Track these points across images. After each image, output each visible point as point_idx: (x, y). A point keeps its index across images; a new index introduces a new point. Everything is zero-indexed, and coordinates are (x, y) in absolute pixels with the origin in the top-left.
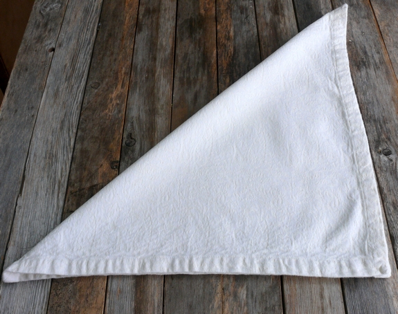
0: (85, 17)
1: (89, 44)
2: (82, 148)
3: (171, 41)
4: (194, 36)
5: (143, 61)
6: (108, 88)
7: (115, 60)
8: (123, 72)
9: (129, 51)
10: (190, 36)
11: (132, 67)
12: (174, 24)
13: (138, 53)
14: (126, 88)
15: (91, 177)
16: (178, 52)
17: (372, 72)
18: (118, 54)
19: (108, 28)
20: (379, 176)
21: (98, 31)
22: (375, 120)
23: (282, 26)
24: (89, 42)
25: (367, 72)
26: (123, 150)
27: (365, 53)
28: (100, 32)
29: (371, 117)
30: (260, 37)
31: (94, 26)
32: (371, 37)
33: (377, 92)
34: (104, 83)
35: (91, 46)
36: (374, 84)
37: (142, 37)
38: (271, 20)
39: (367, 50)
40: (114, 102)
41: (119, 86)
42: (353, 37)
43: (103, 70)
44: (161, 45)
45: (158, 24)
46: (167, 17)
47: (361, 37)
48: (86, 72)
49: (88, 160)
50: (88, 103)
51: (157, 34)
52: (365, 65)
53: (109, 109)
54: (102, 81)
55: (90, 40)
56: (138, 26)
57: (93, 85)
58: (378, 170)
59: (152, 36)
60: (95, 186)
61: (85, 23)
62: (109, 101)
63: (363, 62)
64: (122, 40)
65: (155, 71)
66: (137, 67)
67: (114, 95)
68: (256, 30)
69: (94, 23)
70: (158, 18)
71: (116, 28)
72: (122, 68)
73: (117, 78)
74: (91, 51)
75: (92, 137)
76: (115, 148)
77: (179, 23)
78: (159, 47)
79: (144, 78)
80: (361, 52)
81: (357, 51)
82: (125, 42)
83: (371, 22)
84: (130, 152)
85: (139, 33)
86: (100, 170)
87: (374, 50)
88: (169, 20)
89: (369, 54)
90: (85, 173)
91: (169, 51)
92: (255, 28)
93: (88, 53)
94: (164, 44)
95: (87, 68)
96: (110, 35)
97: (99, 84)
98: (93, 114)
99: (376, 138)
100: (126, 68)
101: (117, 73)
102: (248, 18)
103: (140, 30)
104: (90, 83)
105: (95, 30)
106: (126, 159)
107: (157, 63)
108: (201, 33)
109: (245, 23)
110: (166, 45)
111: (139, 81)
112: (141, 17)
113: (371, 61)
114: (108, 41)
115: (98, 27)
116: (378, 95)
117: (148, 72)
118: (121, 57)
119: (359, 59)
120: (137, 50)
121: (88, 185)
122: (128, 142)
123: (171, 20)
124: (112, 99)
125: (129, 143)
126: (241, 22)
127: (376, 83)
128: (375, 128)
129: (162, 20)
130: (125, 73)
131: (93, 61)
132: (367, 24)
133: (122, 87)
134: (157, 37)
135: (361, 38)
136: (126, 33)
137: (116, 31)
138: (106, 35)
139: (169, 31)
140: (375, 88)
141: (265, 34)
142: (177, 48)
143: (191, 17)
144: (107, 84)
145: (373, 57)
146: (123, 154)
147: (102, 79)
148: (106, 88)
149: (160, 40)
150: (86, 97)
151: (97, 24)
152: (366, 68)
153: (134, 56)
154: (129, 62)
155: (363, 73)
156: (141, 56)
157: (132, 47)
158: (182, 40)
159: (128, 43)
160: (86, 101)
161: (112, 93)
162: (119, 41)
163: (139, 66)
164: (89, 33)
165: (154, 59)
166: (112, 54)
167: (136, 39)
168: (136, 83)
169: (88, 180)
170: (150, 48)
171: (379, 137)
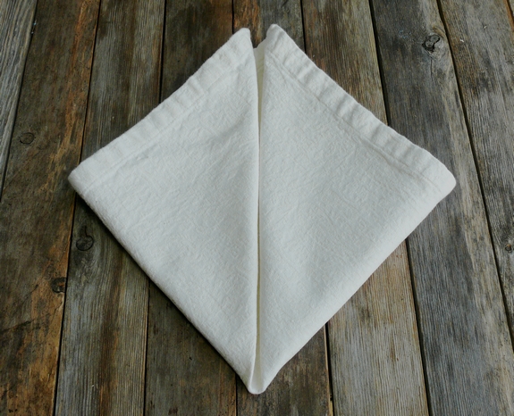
0: (11, 10)
1: (16, 61)
2: (4, 256)
3: (155, 52)
4: (193, 41)
5: (108, 90)
6: (49, 143)
7: (61, 90)
8: (73, 112)
9: (84, 72)
10: (189, 41)
11: (89, 102)
12: (160, 21)
13: (100, 76)
14: (79, 142)
15: (20, 307)
16: (166, 71)
17: (498, 99)
18: (66, 78)
19: (49, 30)
20: (507, 292)
21: (32, 36)
22: (502, 190)
23: (345, 17)
24: (18, 58)
25: (490, 100)
26: (72, 257)
27: (488, 63)
28: (35, 37)
29: (495, 184)
30: (308, 39)
31: (26, 26)
32: (499, 34)
33: (507, 135)
34: (42, 133)
35: (20, 64)
36: (501, 121)
37: (107, 46)
38: (327, 7)
39: (491, 57)
40: (58, 169)
41: (67, 140)
42: (467, 33)
43: (40, 110)
44: (139, 60)
45: (133, 21)
46: (149, 6)
47: (480, 33)
48: (12, 113)
49: (13, 278)
50: (14, 172)
51: (133, 38)
52: (486, 85)
53: (50, 182)
54: (38, 130)
55: (19, 53)
56: (100, 25)
57: (22, 139)
58: (505, 281)
59: (123, 44)
60: (25, 324)
61: (10, 22)
62: (50, 166)
63: (483, 80)
64: (72, 52)
65: (128, 109)
66: (96, 103)
67: (58, 156)
68: (300, 27)
69: (26, 21)
70: (134, 10)
71: (64, 29)
72: (72, 105)
73: (63, 125)
74: (20, 74)
75: (21, 235)
76: (59, 254)
77: (170, 17)
78: (134, 63)
79: (108, 123)
80: (479, 62)
81: (473, 59)
82: (77, 55)
83: (498, 6)
84: (84, 261)
85: (101, 38)
86: (34, 295)
87: (502, 58)
88: (152, 12)
89: (495, 65)
90: (10, 301)
91: (151, 71)
92: (300, 23)
93: (16, 77)
94: (143, 57)
95: (13, 106)
96: (53, 44)
97: (33, 136)
98: (23, 191)
99: (504, 222)
100: (79, 105)
101: (63, 115)
102: (288, 4)
103: (104, 32)
104: (18, 133)
105: (28, 35)
106: (78, 273)
107: (131, 95)
108: (207, 35)
109: (282, 13)
110: (147, 60)
111: (100, 128)
112: (105, 8)
113: (498, 77)
114: (49, 54)
115: (33, 29)
116: (508, 142)
117: (115, 111)
118: (70, 83)
119: (476, 76)
120: (97, 71)
121: (14, 323)
122: (80, 242)
123: (156, 13)
124: (54, 164)
125: (83, 245)
126: (276, 12)
127: (505, 119)
128: (501, 204)
129: (141, 13)
130: (76, 115)
131: (23, 92)
132: (492, 8)
133: (72, 141)
134: (132, 46)
135: (482, 36)
136: (78, 39)
137: (64, 35)
138: (46, 43)
139: (153, 32)
140: (503, 128)
141: (315, 33)
142: (166, 66)
143: (190, 6)
144: (46, 136)
145: (501, 70)
146: (73, 264)
147: (38, 126)
148: (45, 143)
149: (136, 50)
150: (12, 161)
151: (30, 23)
152: (489, 91)
153: (93, 83)
154: (84, 94)
155: (484, 101)
156: (104, 84)
157: (89, 64)
158: (173, 49)
159: (83, 57)
160: (10, 168)
161: (55, 152)
162: (67, 54)
163: (100, 102)
164: (17, 40)
165: (127, 87)
166: (55, 79)
167: (97, 51)
168: (95, 132)
169: (15, 313)
170: (120, 66)
171: (508, 221)
